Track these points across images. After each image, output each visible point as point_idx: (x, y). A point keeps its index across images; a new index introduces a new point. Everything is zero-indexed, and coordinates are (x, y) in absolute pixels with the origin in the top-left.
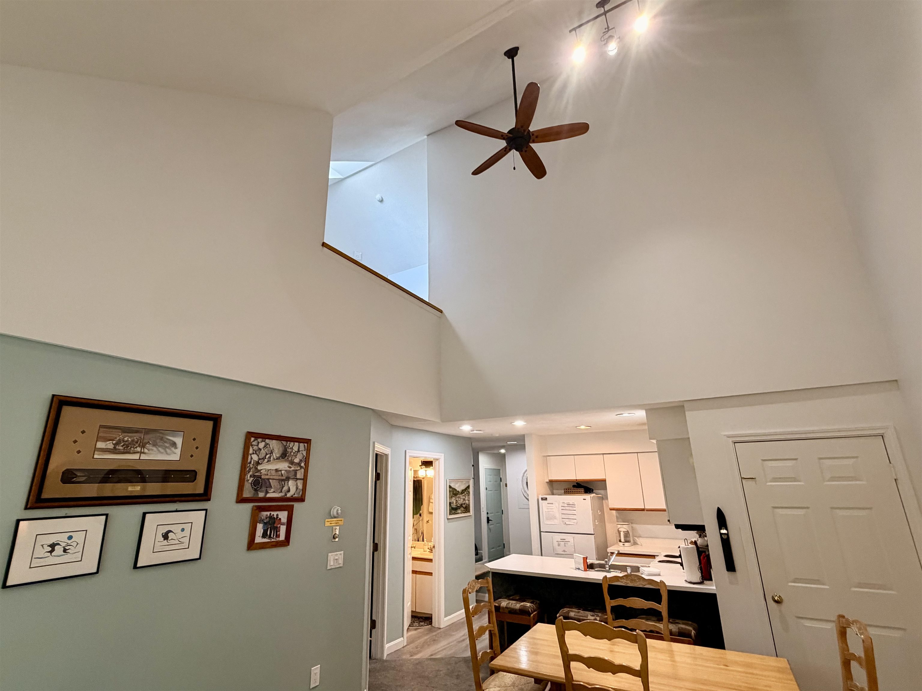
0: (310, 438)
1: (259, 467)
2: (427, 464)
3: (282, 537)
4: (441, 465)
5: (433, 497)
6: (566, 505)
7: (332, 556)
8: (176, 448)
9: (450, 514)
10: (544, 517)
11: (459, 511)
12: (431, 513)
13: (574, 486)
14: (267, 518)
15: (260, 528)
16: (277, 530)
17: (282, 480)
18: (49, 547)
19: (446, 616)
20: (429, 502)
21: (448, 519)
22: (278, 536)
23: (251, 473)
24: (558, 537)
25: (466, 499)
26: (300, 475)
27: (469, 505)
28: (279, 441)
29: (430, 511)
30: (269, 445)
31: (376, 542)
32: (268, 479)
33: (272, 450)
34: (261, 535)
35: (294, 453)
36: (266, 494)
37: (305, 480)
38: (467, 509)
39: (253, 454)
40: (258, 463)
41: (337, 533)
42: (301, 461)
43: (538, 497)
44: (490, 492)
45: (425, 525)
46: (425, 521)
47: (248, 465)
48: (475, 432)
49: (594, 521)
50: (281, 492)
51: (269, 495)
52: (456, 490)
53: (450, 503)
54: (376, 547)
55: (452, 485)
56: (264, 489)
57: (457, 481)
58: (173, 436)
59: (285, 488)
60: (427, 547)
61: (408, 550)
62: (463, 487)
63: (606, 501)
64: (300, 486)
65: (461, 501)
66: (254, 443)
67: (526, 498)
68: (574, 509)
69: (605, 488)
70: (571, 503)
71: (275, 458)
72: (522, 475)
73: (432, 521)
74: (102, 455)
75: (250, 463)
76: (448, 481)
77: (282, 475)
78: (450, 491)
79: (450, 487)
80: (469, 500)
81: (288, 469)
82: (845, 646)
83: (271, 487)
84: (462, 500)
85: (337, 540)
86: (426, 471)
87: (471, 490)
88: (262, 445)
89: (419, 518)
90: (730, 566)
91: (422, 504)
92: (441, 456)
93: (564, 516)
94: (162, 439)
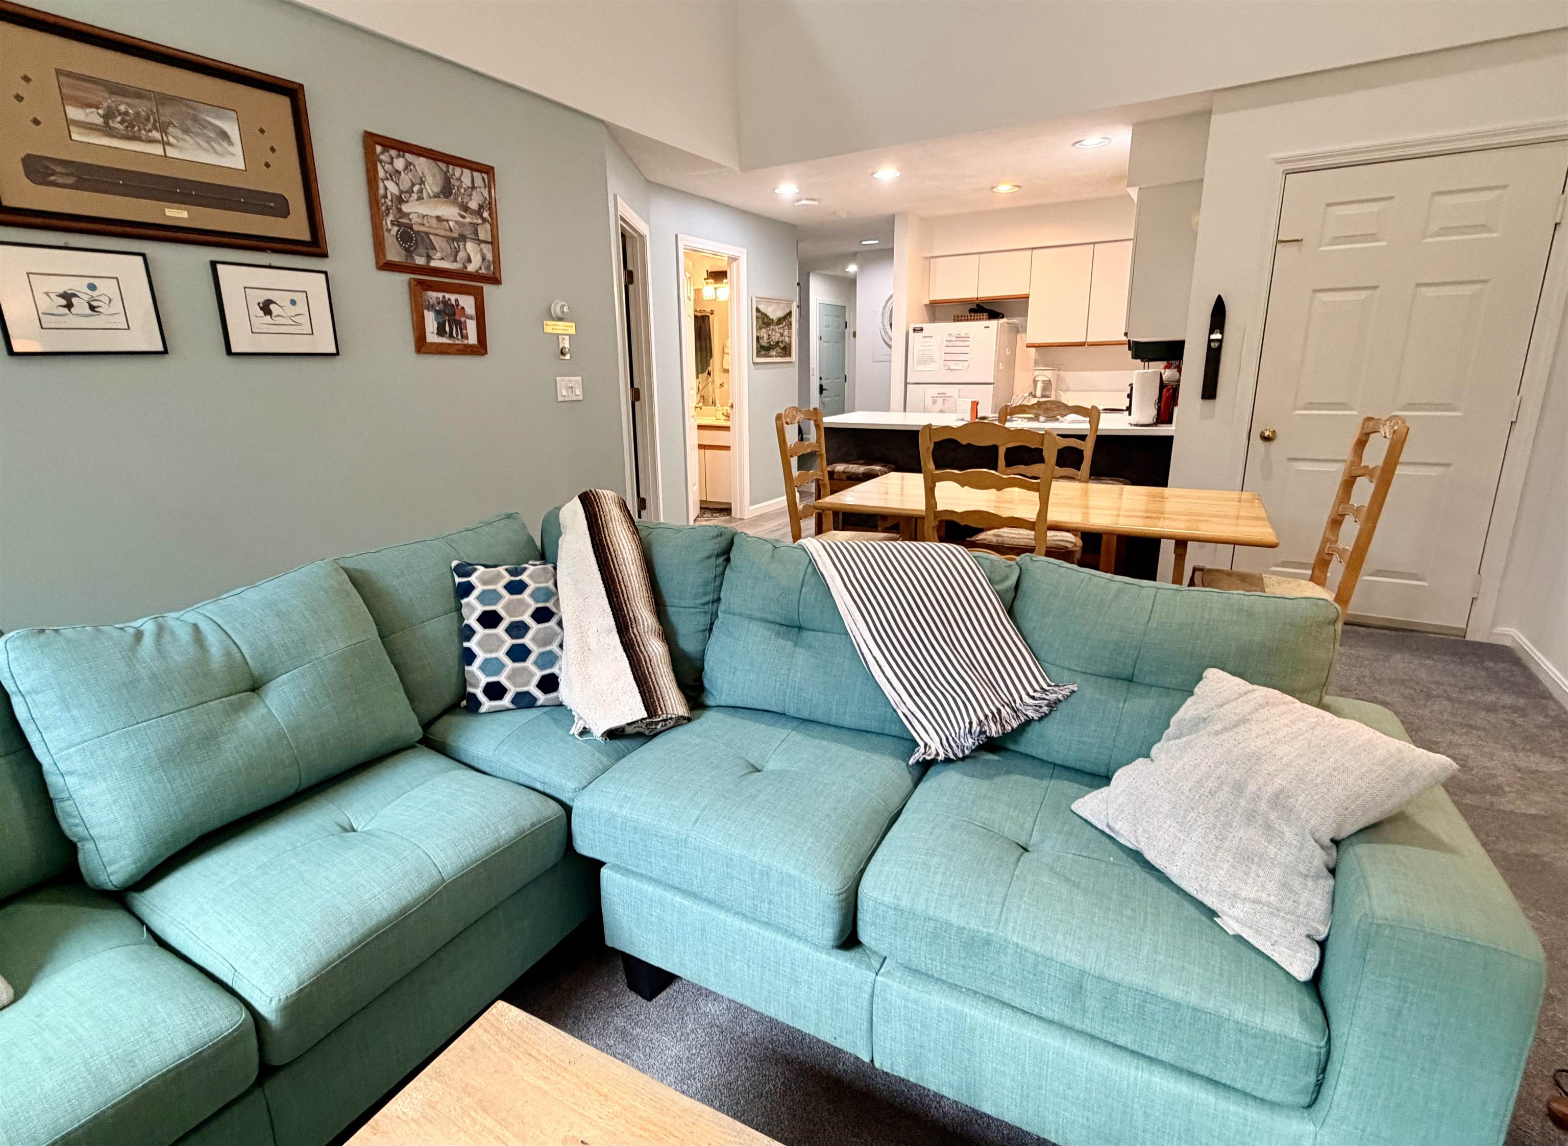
0: (491, 165)
1: (405, 208)
2: (718, 276)
3: (473, 339)
4: (740, 273)
5: (728, 344)
6: (954, 339)
7: (562, 382)
8: (231, 143)
9: (757, 356)
10: (915, 361)
11: (773, 353)
12: (727, 371)
13: (971, 311)
14: (439, 303)
15: (431, 321)
16: (461, 326)
17: (454, 239)
18: (60, 299)
19: (752, 504)
20: (723, 352)
21: (754, 363)
22: (465, 337)
23: (391, 217)
24: (934, 390)
25: (786, 333)
26: (484, 233)
27: (790, 345)
28: (430, 161)
29: (725, 367)
30: (414, 166)
31: (636, 386)
32: (427, 234)
33: (421, 178)
34: (436, 331)
35: (465, 190)
36: (428, 262)
37: (494, 243)
38: (786, 351)
39: (387, 179)
40: (400, 200)
41: (567, 345)
42: (481, 207)
43: (908, 327)
44: (826, 344)
45: (717, 390)
46: (717, 384)
47: (383, 201)
48: (804, 202)
49: (997, 363)
50: (455, 261)
51: (433, 264)
52: (768, 317)
53: (758, 338)
54: (636, 395)
55: (762, 308)
56: (422, 250)
57: (770, 300)
58: (218, 117)
59: (462, 255)
60: (721, 412)
61: (690, 411)
62: (780, 314)
63: (1023, 335)
64: (489, 256)
65: (776, 337)
66: (382, 157)
67: (887, 344)
68: (967, 343)
69: (1025, 313)
70: (963, 335)
71: (432, 195)
72: (883, 305)
73: (728, 384)
74: (85, 135)
75: (385, 197)
76: (754, 300)
77: (451, 230)
78: (757, 318)
79: (758, 310)
80: (790, 337)
81: (461, 219)
82: (1357, 460)
83: (435, 249)
84: (778, 335)
85: (568, 357)
86: (716, 289)
87: (794, 319)
88: (399, 164)
89: (707, 379)
90: (1209, 391)
91: (711, 356)
92: (742, 253)
93: (948, 357)
94: (195, 119)
